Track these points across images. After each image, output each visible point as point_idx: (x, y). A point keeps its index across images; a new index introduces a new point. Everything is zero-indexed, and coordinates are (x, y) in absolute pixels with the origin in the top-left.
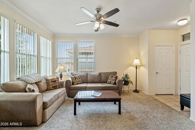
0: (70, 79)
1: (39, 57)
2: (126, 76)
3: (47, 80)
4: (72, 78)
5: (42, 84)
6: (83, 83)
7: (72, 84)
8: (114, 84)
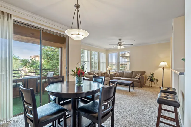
0: (113, 74)
1: (99, 62)
2: (152, 75)
3: (102, 73)
4: (114, 73)
5: (99, 74)
6: (120, 77)
7: (113, 76)
8: (138, 79)
